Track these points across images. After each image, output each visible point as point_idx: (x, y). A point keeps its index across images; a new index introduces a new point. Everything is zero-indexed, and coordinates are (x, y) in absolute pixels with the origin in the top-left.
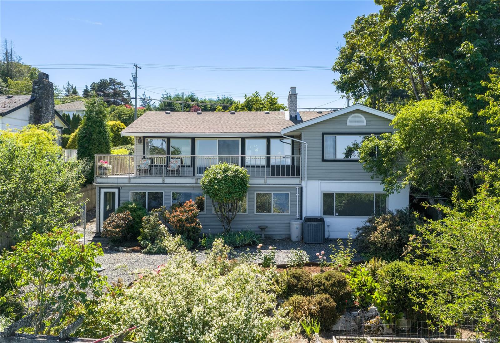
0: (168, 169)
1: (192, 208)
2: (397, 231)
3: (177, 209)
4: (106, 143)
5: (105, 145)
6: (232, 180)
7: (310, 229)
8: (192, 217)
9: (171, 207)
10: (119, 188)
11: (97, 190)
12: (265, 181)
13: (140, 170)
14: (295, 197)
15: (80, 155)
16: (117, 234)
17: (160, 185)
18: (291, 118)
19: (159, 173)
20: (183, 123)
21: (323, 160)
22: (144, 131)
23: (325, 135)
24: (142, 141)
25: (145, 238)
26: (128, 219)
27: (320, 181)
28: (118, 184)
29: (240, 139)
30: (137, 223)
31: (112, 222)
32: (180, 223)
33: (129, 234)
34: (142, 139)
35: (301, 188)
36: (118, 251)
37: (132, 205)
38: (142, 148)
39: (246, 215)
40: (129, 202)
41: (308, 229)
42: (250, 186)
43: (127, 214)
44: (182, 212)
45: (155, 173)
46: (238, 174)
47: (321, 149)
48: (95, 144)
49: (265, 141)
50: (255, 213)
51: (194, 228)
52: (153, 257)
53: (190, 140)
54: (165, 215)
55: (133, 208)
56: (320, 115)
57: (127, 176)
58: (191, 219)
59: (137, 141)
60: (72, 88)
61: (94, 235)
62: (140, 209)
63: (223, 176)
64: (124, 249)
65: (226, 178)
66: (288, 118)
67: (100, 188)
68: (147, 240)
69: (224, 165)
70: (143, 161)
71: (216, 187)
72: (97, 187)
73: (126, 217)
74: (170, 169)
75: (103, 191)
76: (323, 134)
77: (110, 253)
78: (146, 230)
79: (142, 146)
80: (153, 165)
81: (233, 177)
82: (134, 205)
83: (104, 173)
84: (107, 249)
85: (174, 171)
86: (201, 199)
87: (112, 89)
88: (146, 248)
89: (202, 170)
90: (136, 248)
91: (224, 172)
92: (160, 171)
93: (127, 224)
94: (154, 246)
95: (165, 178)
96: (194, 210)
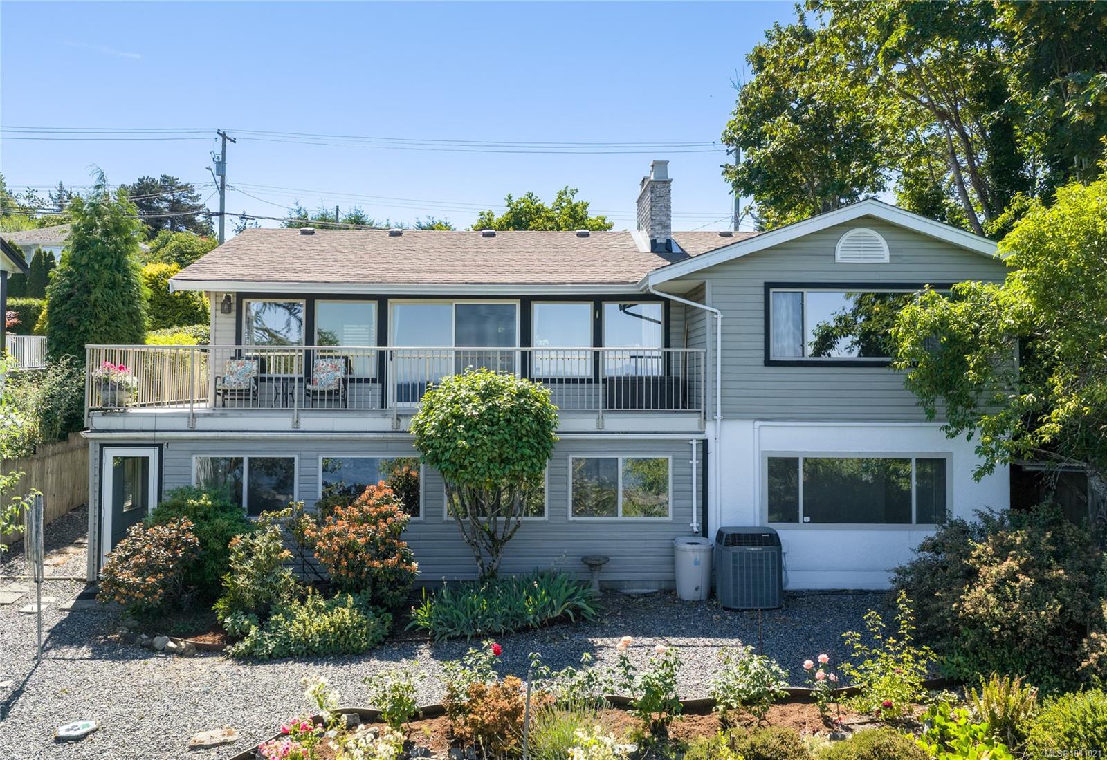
0: (309, 387)
1: (385, 508)
2: (1054, 586)
3: (339, 510)
4: (130, 314)
5: (128, 319)
6: (509, 421)
7: (742, 568)
8: (387, 536)
9: (318, 504)
10: (160, 446)
11: (93, 449)
12: (600, 421)
13: (225, 392)
14: (687, 471)
15: (54, 347)
16: (147, 594)
17: (285, 435)
18: (655, 248)
19: (285, 400)
20: (352, 256)
21: (768, 362)
22: (238, 277)
23: (772, 290)
24: (234, 307)
25: (237, 606)
26: (186, 544)
27: (758, 424)
28: (158, 435)
29: (518, 303)
30: (215, 555)
31: (133, 555)
32: (351, 555)
33: (187, 590)
34: (233, 300)
35: (705, 443)
36: (150, 650)
37: (198, 498)
38: (234, 327)
39: (545, 522)
40: (190, 488)
41: (735, 568)
42: (558, 437)
43: (184, 527)
44: (357, 520)
45: (269, 401)
46: (525, 403)
47: (762, 330)
48: (97, 318)
49: (588, 307)
50: (571, 518)
51: (394, 571)
52: (264, 673)
53: (373, 306)
54: (303, 531)
55: (200, 507)
56: (728, 241)
57: (185, 409)
58: (384, 543)
59: (219, 307)
60: (70, 197)
61: (80, 589)
62: (223, 509)
63: (484, 408)
64: (171, 644)
65: (490, 418)
66: (645, 246)
67: (102, 446)
68: (246, 612)
69: (483, 378)
70: (234, 364)
71: (461, 443)
72: (91, 444)
73: (178, 538)
74: (318, 388)
75: (110, 453)
76: (768, 286)
77: (124, 658)
78: (242, 581)
79: (234, 321)
80: (266, 375)
81: (511, 411)
82: (205, 500)
83: (113, 399)
84: (117, 640)
85: (330, 392)
86: (407, 474)
87: (166, 200)
88: (242, 640)
89: (411, 392)
90: (209, 639)
91: (484, 397)
92: (285, 394)
93: (182, 560)
94: (266, 634)
95: (302, 415)
96: (392, 514)
